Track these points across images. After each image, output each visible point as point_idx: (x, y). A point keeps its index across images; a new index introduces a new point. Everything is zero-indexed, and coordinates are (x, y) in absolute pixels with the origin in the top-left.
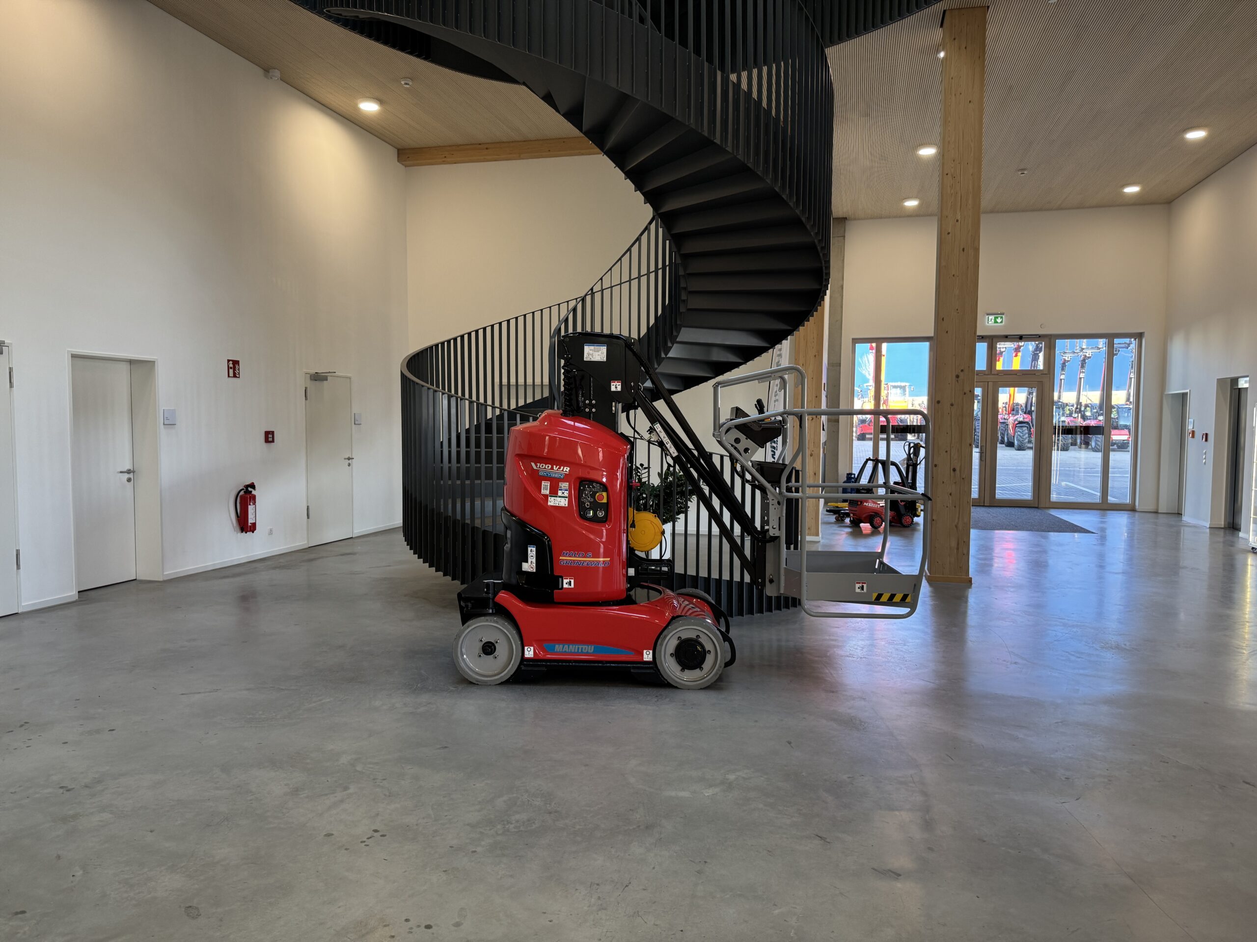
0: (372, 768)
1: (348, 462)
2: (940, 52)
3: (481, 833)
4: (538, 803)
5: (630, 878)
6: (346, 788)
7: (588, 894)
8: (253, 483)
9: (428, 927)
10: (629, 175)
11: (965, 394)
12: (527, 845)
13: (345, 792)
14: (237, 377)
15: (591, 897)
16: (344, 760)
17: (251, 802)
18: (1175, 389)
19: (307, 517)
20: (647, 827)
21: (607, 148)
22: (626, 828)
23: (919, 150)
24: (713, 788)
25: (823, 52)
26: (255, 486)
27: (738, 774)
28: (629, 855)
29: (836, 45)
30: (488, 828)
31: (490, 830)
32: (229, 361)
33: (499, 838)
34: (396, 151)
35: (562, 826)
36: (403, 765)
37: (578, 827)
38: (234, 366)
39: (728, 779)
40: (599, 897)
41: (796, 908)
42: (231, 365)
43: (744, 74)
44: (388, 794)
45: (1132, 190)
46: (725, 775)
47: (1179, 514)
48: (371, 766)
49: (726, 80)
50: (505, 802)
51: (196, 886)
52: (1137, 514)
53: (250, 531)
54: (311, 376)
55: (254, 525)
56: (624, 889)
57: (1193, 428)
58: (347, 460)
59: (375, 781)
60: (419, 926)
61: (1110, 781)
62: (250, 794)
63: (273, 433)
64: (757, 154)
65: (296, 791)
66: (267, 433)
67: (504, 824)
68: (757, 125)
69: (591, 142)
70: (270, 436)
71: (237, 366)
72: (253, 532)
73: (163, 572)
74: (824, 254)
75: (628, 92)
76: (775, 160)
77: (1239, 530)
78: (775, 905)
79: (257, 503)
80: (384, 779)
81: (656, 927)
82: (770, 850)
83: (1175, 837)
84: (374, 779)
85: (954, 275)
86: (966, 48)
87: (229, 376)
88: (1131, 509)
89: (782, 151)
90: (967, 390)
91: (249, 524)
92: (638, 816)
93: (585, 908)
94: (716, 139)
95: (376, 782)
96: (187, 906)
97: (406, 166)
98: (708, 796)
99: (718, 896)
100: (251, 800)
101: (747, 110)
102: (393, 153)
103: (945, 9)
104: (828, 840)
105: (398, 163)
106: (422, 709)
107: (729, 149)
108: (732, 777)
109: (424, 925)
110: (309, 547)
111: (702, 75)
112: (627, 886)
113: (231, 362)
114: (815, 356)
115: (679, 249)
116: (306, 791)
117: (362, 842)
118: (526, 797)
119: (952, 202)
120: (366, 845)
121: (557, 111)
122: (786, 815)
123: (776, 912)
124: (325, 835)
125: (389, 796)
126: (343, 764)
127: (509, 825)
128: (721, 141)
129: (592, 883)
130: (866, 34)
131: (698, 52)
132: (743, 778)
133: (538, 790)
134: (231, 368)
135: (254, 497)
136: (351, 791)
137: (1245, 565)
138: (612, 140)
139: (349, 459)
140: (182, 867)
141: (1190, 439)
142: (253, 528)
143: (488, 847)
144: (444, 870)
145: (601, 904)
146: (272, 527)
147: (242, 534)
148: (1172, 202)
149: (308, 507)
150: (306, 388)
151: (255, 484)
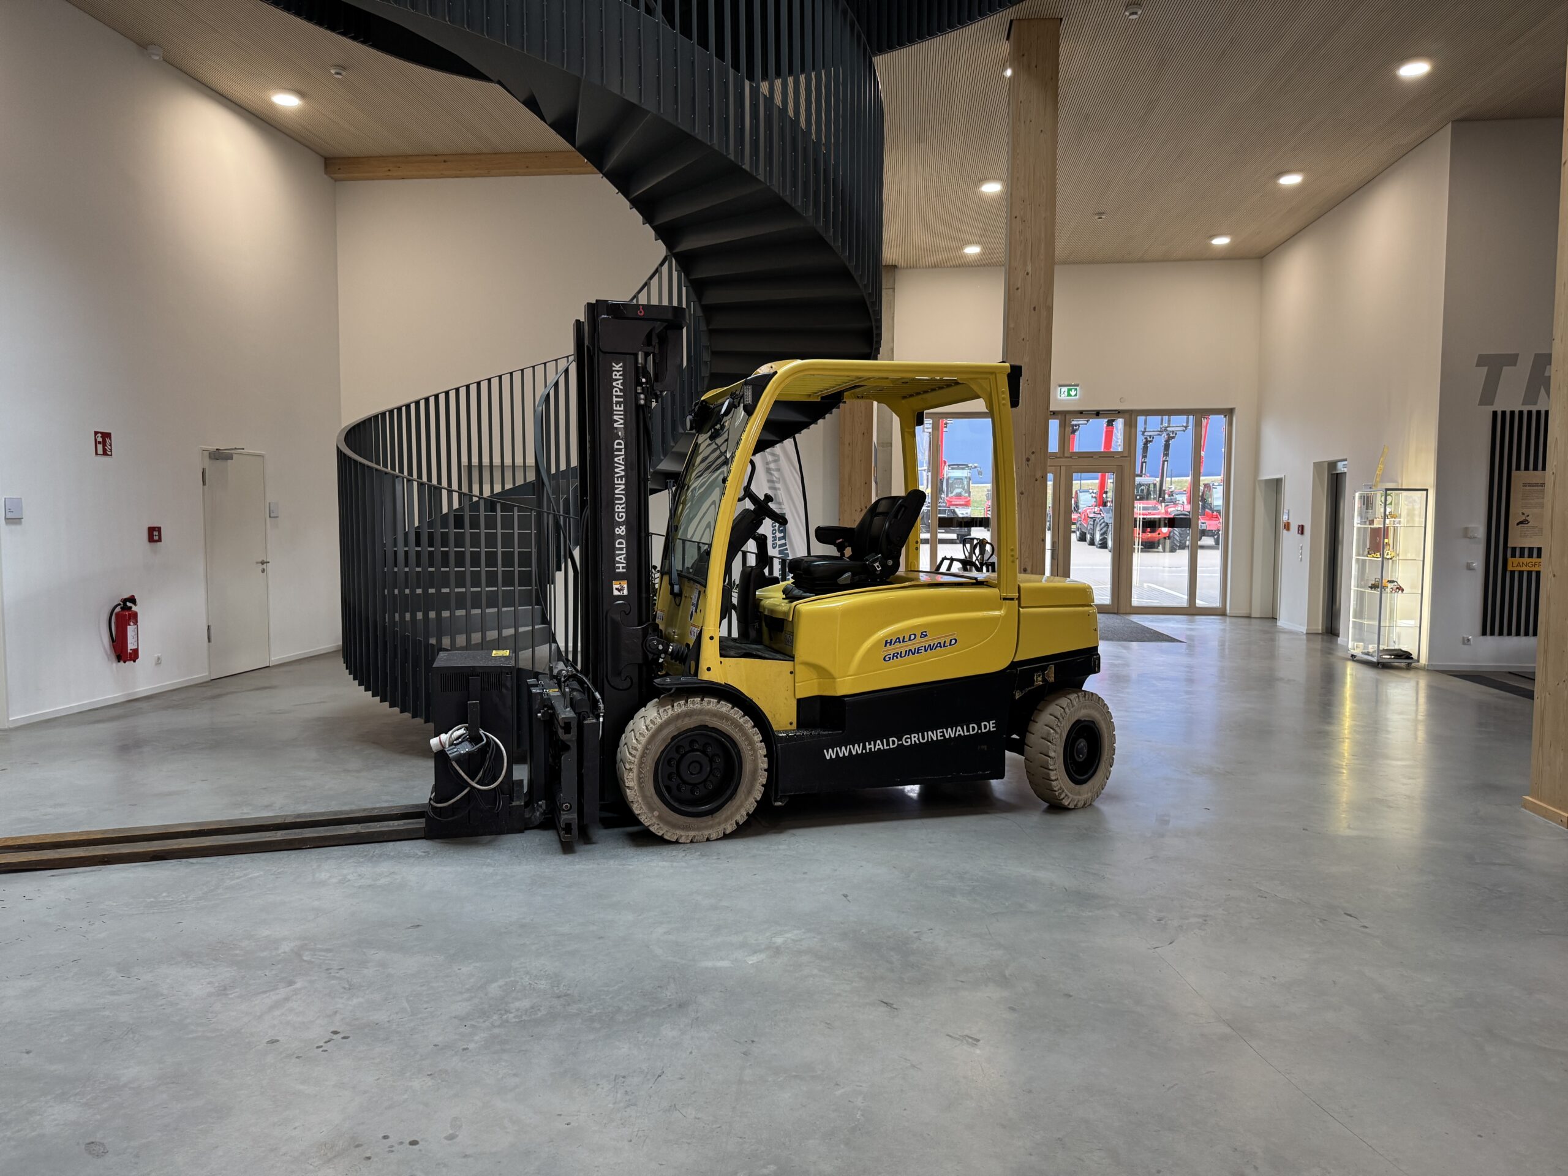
0: (324, 956)
1: (261, 567)
2: (1006, 69)
3: (473, 1026)
4: (542, 987)
5: (663, 1068)
6: (291, 983)
7: (613, 1089)
8: (133, 596)
9: (414, 1143)
10: (635, 203)
11: (1036, 480)
12: (532, 1036)
13: (290, 987)
14: (108, 455)
15: (617, 1092)
16: (286, 947)
17: (163, 1007)
18: (1269, 473)
19: (207, 640)
20: (680, 1006)
21: (606, 169)
22: (655, 1008)
23: (982, 185)
24: (758, 954)
25: (871, 63)
26: (135, 600)
27: (787, 935)
28: (660, 1040)
29: (885, 54)
30: (482, 1020)
31: (484, 1022)
32: (96, 433)
33: (496, 1031)
34: (323, 160)
35: (575, 1011)
36: (364, 950)
37: (595, 1011)
38: (103, 440)
39: (774, 943)
40: (626, 1091)
41: (861, 1086)
42: (100, 439)
43: (778, 83)
44: (347, 986)
45: (1222, 241)
46: (772, 938)
47: (1273, 618)
48: (323, 954)
49: (755, 91)
50: (500, 987)
51: (98, 1117)
52: (1228, 619)
53: (130, 660)
54: (210, 453)
55: (136, 651)
56: (656, 1080)
57: (1288, 519)
58: (261, 564)
59: (330, 971)
60: (401, 1143)
61: (1205, 921)
62: (161, 998)
63: (159, 529)
64: (794, 184)
65: (223, 991)
66: (151, 530)
67: (501, 1014)
68: (794, 149)
69: (586, 160)
70: (156, 533)
71: (108, 440)
72: (134, 661)
73: (8, 718)
74: (874, 311)
75: (635, 100)
76: (816, 193)
77: (1338, 635)
78: (837, 1085)
79: (139, 624)
80: (341, 969)
81: (697, 1120)
82: (828, 1022)
83: (1274, 977)
84: (327, 970)
85: (1023, 340)
86: (1036, 67)
87: (97, 453)
88: (1220, 612)
89: (824, 183)
90: (1038, 475)
91: (129, 651)
92: (669, 994)
93: (611, 1105)
94: (744, 164)
95: (330, 973)
96: (88, 1141)
97: (336, 180)
98: (751, 964)
99: (770, 1079)
100: (162, 1005)
101: (782, 129)
102: (321, 162)
103: (1012, 18)
104: (895, 1006)
105: (325, 176)
106: (383, 881)
107: (761, 178)
108: (779, 940)
109: (408, 1142)
110: (214, 679)
111: (726, 84)
112: (659, 1076)
113: (99, 435)
114: (864, 434)
115: (700, 299)
116: (236, 990)
117: (318, 1047)
118: (527, 980)
119: (1021, 252)
120: (322, 1051)
121: (543, 118)
122: (845, 980)
123: (839, 1092)
124: (268, 1042)
125: (350, 989)
126: (284, 953)
127: (508, 1014)
128: (751, 167)
129: (616, 1076)
130: (920, 43)
131: (720, 54)
132: (793, 940)
133: (541, 971)
134: (100, 443)
135: (135, 616)
136: (298, 985)
137: (1344, 674)
138: (614, 158)
139: (263, 563)
140: (76, 1094)
141: (1285, 531)
142: (134, 656)
143: (483, 1043)
144: (429, 1073)
145: (629, 1100)
146: (159, 655)
147: (119, 664)
148: (1264, 257)
149: (209, 626)
150: (203, 469)
151: (136, 598)
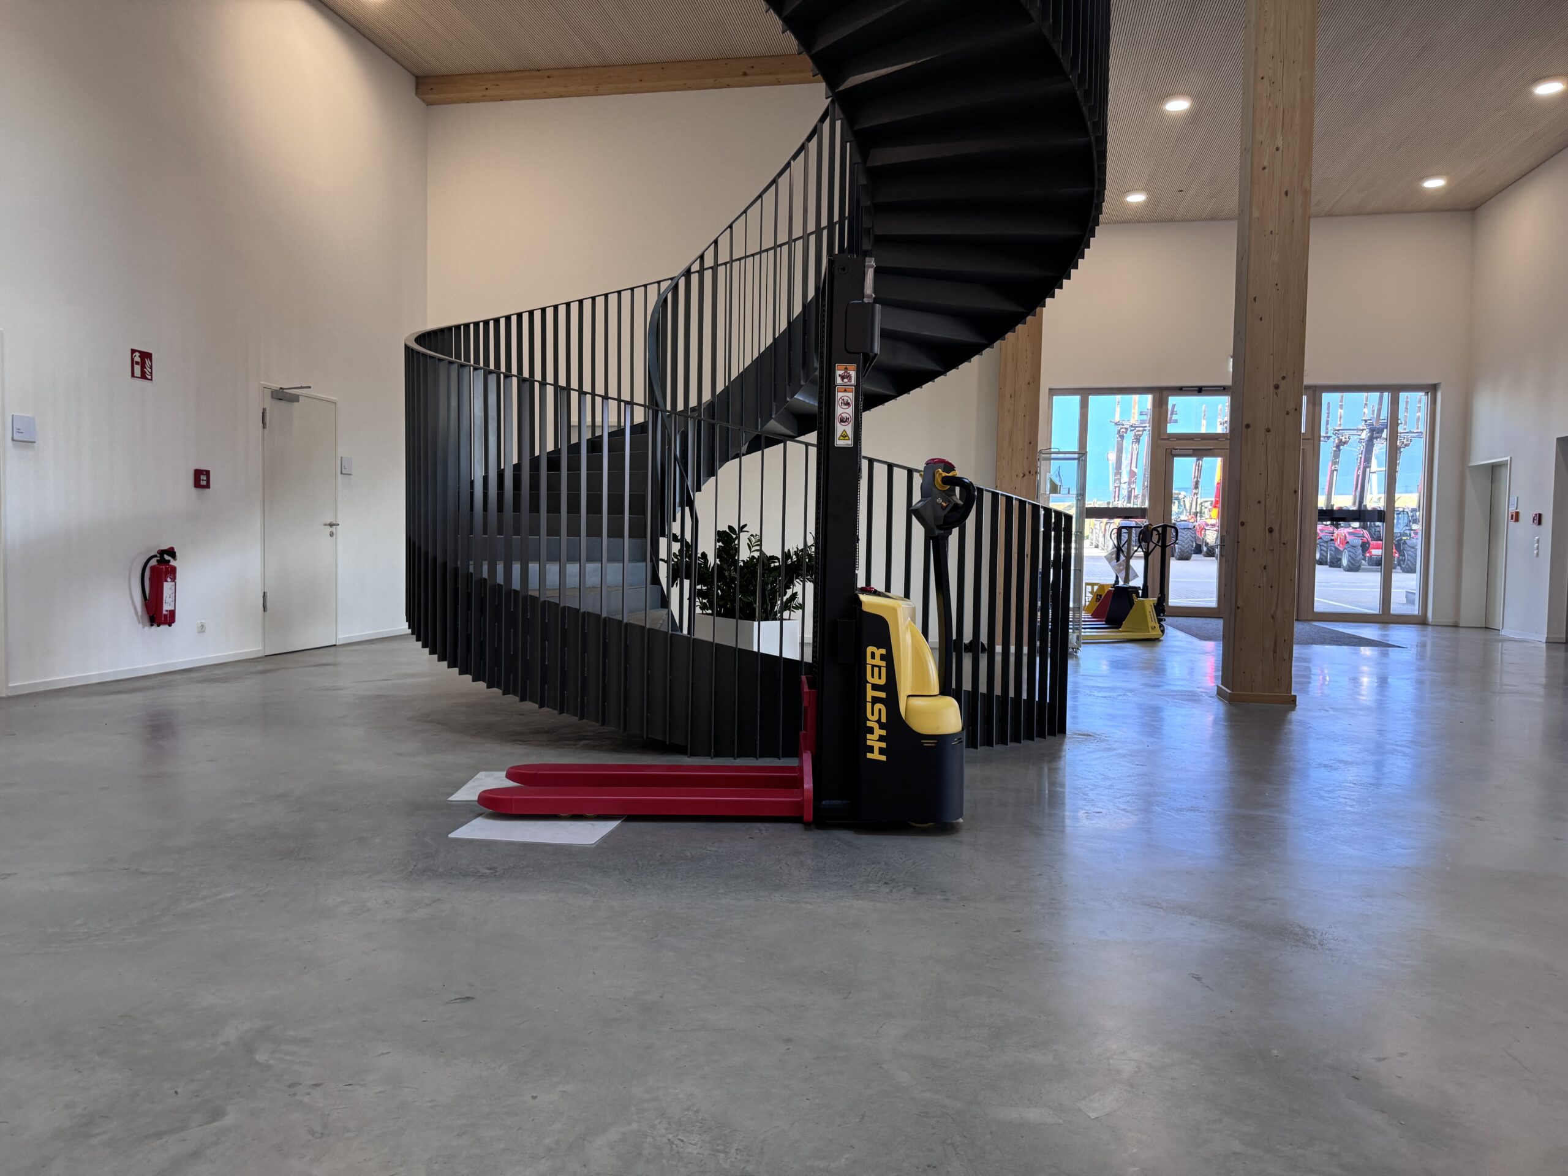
1: (329, 529)
8: (172, 548)
14: (149, 379)
16: (232, 1032)
18: (1481, 457)
19: (262, 608)
23: (1167, 101)
26: (175, 553)
32: (133, 351)
34: (414, 78)
36: (367, 1046)
38: (142, 361)
42: (137, 359)
45: (1435, 184)
52: (1430, 629)
53: (165, 623)
54: (272, 391)
55: (172, 613)
57: (1517, 509)
58: (329, 527)
63: (207, 473)
65: (85, 1126)
66: (198, 473)
70: (203, 477)
71: (147, 362)
72: (170, 625)
73: (7, 683)
79: (177, 580)
85: (1271, 232)
87: (133, 375)
91: (164, 612)
97: (429, 104)
102: (412, 81)
105: (416, 97)
106: (421, 913)
110: (266, 656)
113: (137, 354)
116: (113, 1126)
119: (1269, 122)
134: (137, 363)
135: (173, 571)
136: (227, 1121)
139: (331, 525)
141: (1512, 523)
142: (169, 619)
146: (203, 621)
147: (153, 627)
148: (1476, 208)
149: (264, 593)
150: (264, 409)
151: (175, 550)
